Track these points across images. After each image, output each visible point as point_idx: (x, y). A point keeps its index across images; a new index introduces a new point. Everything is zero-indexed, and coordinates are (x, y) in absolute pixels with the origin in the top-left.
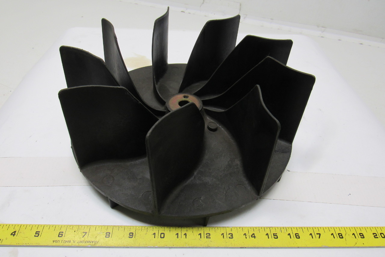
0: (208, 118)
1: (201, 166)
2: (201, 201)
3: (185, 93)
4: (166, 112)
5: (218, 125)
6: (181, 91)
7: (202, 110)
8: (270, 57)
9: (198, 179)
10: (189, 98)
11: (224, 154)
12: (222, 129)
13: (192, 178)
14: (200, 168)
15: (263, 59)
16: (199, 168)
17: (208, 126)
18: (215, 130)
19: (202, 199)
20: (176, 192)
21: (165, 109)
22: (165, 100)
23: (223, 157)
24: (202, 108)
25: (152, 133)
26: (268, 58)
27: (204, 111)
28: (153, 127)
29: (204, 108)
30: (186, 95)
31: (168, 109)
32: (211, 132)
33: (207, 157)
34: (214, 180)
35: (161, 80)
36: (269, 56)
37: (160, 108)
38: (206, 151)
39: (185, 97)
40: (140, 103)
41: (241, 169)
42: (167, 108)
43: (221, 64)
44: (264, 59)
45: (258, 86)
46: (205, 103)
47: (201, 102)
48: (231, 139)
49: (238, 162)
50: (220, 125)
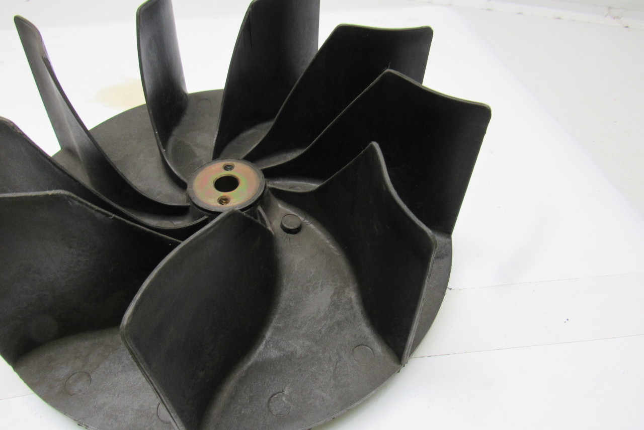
0: (280, 206)
1: (277, 316)
2: (284, 399)
3: (226, 158)
4: (189, 206)
5: (302, 218)
6: (218, 154)
7: (266, 191)
8: (392, 71)
9: (273, 347)
10: (235, 169)
11: (321, 281)
12: (312, 226)
13: (261, 347)
14: (276, 322)
15: (378, 76)
16: (274, 321)
17: (281, 223)
18: (296, 231)
19: (286, 392)
20: (230, 386)
21: (187, 202)
22: (185, 180)
23: (320, 288)
24: (265, 187)
25: (134, 314)
26: (389, 73)
27: (270, 192)
28: (138, 296)
29: (270, 185)
30: (228, 162)
31: (194, 201)
32: (289, 235)
33: (287, 294)
34: (307, 343)
35: (176, 132)
36: (391, 68)
37: (176, 199)
38: (284, 281)
39: (226, 168)
40: (114, 218)
41: (358, 309)
42: (191, 200)
43: (294, 88)
44: (380, 76)
45: (375, 145)
46: (269, 174)
47: (262, 175)
48: (331, 246)
49: (352, 294)
50: (306, 218)
